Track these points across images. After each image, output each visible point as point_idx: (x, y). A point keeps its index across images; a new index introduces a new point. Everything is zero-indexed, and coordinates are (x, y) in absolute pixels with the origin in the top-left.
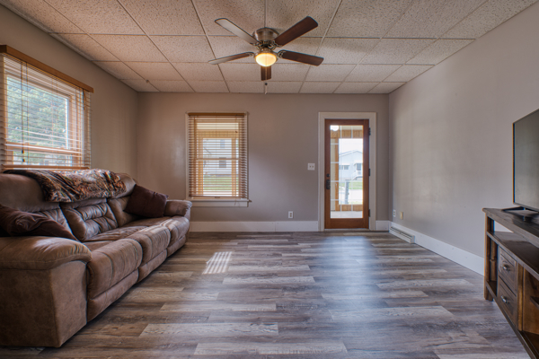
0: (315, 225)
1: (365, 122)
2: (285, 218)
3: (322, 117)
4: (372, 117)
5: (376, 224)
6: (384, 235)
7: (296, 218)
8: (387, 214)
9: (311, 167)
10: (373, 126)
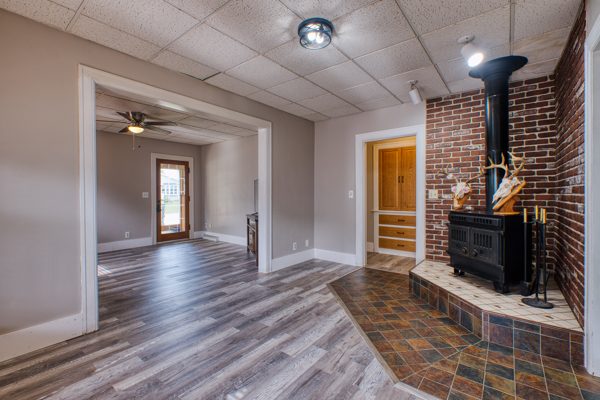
0: (149, 241)
1: (186, 164)
2: (123, 238)
3: (154, 157)
4: (191, 161)
5: (194, 234)
6: (200, 241)
7: (131, 237)
8: (201, 226)
9: (145, 195)
10: (191, 166)
